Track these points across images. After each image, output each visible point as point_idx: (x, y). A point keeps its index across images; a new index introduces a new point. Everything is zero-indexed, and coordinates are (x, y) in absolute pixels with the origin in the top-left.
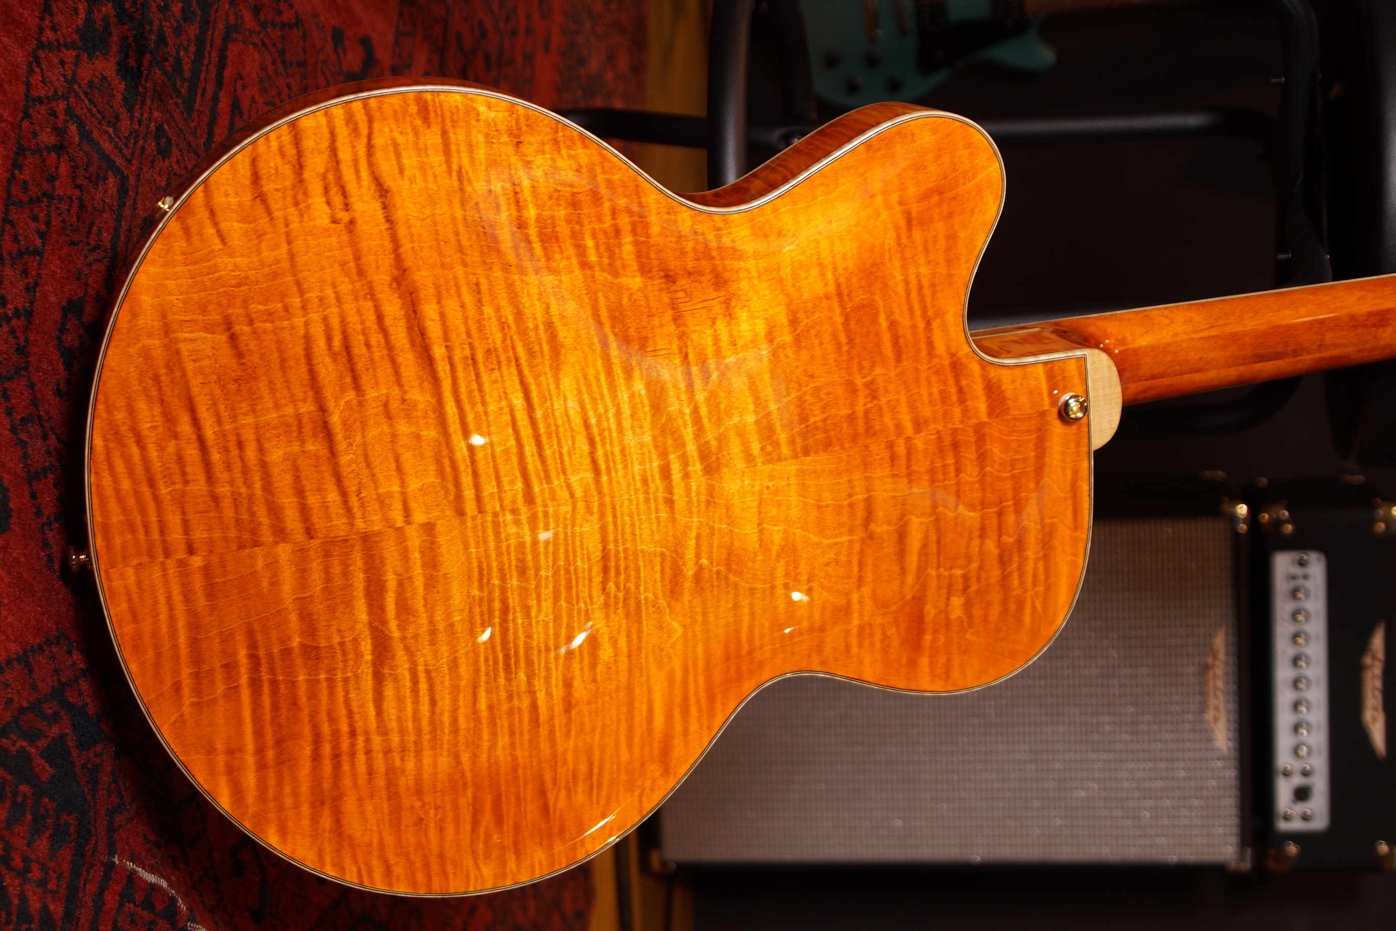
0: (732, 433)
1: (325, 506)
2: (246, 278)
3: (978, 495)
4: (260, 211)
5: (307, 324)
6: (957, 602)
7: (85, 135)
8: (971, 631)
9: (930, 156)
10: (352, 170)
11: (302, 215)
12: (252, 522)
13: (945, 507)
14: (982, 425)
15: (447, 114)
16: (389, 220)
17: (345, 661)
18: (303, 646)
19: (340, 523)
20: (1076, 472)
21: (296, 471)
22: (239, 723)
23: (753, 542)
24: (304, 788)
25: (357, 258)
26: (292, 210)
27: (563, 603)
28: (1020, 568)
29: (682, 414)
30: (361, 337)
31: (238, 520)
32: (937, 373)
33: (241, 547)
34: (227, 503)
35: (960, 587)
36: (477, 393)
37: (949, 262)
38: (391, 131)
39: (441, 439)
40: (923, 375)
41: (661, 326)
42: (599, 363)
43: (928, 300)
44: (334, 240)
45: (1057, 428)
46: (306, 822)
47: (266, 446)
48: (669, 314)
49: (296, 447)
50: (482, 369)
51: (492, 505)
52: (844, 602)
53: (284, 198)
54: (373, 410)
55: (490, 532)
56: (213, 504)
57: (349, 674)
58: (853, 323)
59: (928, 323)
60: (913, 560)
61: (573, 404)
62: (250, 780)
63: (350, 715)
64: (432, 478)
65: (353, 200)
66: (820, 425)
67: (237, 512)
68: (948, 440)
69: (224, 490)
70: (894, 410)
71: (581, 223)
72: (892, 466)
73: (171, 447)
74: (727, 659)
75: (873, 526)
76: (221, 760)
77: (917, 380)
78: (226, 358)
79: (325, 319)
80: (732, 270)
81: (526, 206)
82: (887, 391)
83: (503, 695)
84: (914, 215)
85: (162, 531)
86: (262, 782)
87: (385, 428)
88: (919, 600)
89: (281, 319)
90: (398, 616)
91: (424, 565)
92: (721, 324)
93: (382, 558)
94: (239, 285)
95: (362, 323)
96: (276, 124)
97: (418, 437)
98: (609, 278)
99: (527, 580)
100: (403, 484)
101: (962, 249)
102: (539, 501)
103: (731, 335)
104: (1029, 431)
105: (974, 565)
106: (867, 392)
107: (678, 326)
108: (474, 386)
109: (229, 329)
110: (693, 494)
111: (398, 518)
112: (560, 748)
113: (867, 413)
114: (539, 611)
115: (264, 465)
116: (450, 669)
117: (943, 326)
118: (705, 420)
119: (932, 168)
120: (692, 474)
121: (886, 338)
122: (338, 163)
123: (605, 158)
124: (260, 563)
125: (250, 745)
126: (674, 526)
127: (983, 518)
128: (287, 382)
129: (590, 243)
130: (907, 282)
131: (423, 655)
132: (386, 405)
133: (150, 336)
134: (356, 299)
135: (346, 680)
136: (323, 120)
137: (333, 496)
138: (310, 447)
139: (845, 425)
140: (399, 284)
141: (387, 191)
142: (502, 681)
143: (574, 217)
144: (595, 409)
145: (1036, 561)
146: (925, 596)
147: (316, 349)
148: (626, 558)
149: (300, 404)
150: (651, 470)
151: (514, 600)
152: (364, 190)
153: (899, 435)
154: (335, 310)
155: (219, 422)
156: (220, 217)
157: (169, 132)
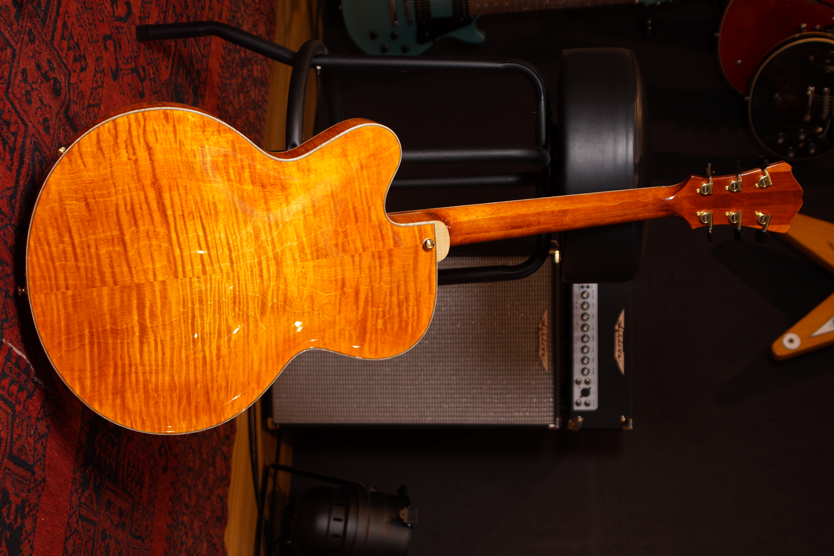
0: (287, 249)
1: (122, 272)
2: (93, 180)
3: (389, 278)
4: (100, 154)
5: (117, 200)
6: (380, 322)
8: (386, 334)
9: (371, 141)
10: (137, 139)
11: (116, 157)
12: (92, 278)
13: (375, 282)
14: (391, 250)
15: (176, 119)
16: (151, 159)
17: (128, 335)
18: (111, 328)
19: (128, 279)
20: (430, 271)
21: (111, 258)
22: (84, 359)
23: (296, 294)
24: (110, 387)
25: (138, 174)
26: (113, 154)
27: (217, 315)
28: (407, 309)
29: (267, 241)
30: (138, 205)
31: (87, 277)
32: (373, 228)
33: (88, 287)
34: (82, 270)
35: (381, 315)
36: (184, 229)
37: (378, 184)
38: (153, 124)
39: (169, 247)
40: (367, 229)
41: (260, 205)
42: (234, 219)
43: (369, 199)
44: (129, 167)
45: (422, 253)
46: (110, 401)
47: (99, 247)
48: (263, 201)
49: (111, 248)
50: (187, 220)
51: (189, 274)
52: (333, 320)
53: (110, 149)
54: (142, 234)
55: (188, 285)
56: (77, 270)
57: (130, 341)
58: (338, 207)
59: (369, 208)
60: (361, 304)
61: (223, 235)
62: (88, 383)
63: (130, 357)
64: (165, 263)
65: (137, 151)
66: (323, 247)
67: (86, 273)
68: (376, 255)
69: (82, 264)
70: (354, 242)
71: (228, 163)
72: (353, 265)
73: (61, 247)
74: (285, 341)
75: (345, 289)
76: (76, 374)
77: (364, 231)
78: (84, 212)
79: (124, 198)
80: (289, 184)
81: (206, 156)
82: (351, 234)
83: (192, 352)
84: (364, 164)
85: (56, 280)
86: (93, 384)
87: (147, 242)
88: (364, 320)
89: (106, 197)
90: (150, 318)
91: (161, 298)
92: (284, 205)
93: (144, 294)
94: (90, 183)
95: (139, 200)
96: (107, 120)
97: (160, 246)
98: (239, 185)
99: (203, 305)
100: (153, 264)
101: (383, 178)
102: (208, 273)
103: (288, 210)
104: (411, 253)
105: (387, 307)
106: (343, 235)
107: (266, 206)
108: (183, 226)
109: (86, 200)
110: (271, 273)
111: (151, 278)
112: (215, 375)
113: (343, 243)
114: (207, 318)
115: (98, 255)
116: (170, 340)
117: (376, 209)
118: (276, 244)
119: (372, 146)
120: (271, 265)
121: (352, 213)
122: (131, 136)
123: (238, 138)
124: (95, 294)
125: (88, 369)
126: (263, 286)
127: (391, 288)
128: (108, 222)
129: (231, 171)
130: (360, 191)
131: (160, 334)
132: (148, 233)
133: (54, 202)
134: (137, 190)
135: (128, 343)
136: (126, 119)
137: (125, 269)
138: (117, 249)
139: (334, 248)
140: (154, 185)
141: (151, 148)
142: (191, 346)
143: (226, 161)
144: (232, 238)
145: (414, 306)
146: (367, 319)
147: (120, 210)
148: (243, 298)
149: (113, 231)
150: (254, 263)
151: (197, 313)
152: (142, 148)
153: (356, 253)
154: (128, 194)
155: (81, 237)
156: (84, 156)
157: (35, 33)
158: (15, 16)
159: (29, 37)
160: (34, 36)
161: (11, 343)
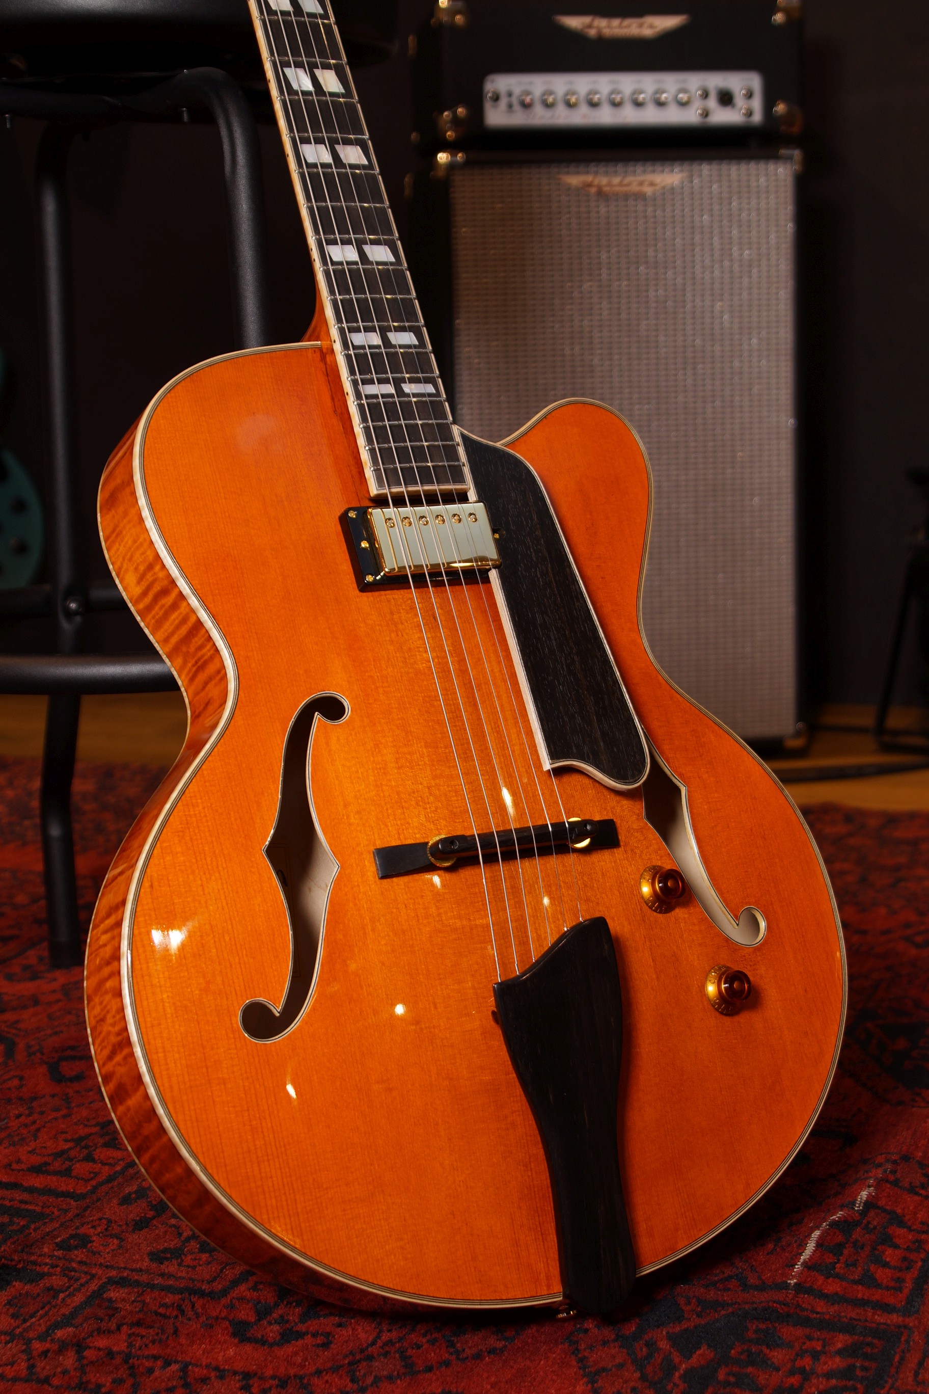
7: (67, 1321)
157: (64, 1236)
158: (31, 1281)
159: (76, 1247)
160: (72, 1236)
161: (793, 1266)
